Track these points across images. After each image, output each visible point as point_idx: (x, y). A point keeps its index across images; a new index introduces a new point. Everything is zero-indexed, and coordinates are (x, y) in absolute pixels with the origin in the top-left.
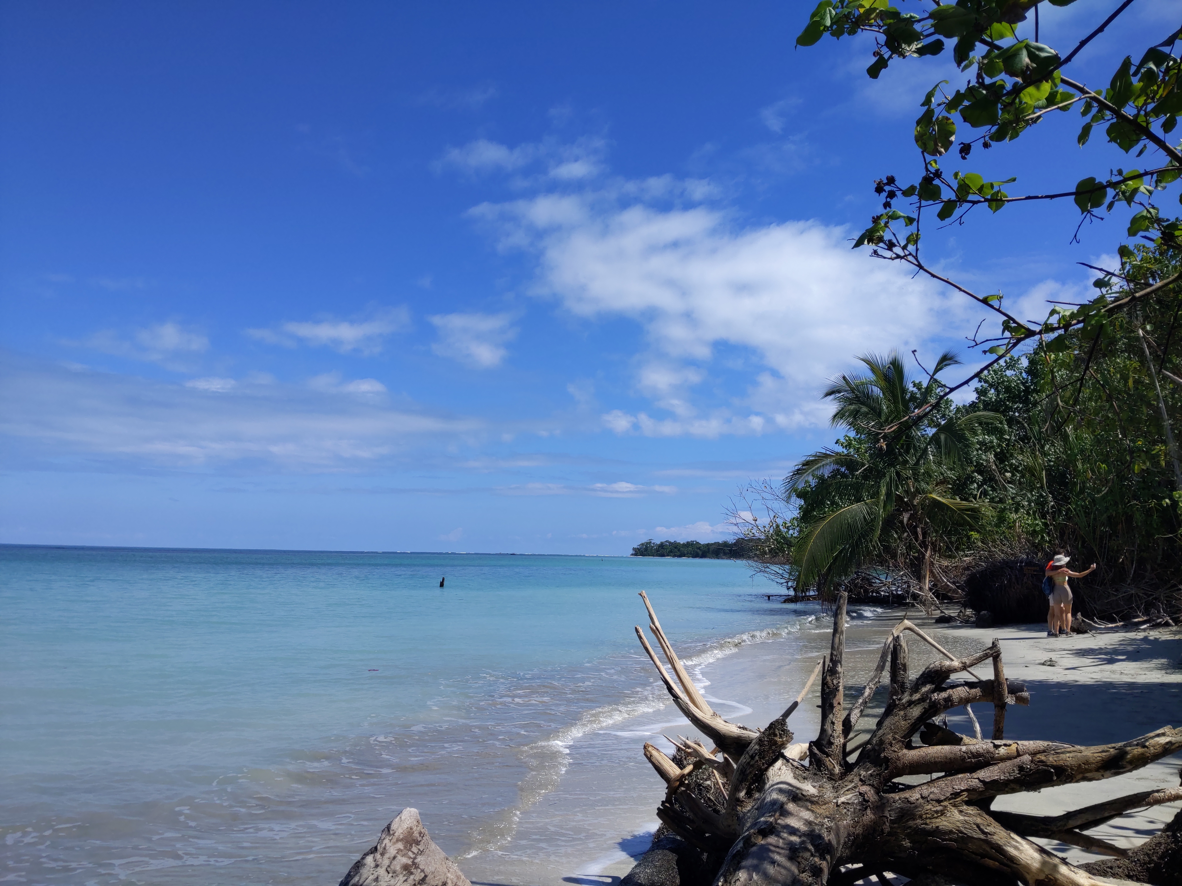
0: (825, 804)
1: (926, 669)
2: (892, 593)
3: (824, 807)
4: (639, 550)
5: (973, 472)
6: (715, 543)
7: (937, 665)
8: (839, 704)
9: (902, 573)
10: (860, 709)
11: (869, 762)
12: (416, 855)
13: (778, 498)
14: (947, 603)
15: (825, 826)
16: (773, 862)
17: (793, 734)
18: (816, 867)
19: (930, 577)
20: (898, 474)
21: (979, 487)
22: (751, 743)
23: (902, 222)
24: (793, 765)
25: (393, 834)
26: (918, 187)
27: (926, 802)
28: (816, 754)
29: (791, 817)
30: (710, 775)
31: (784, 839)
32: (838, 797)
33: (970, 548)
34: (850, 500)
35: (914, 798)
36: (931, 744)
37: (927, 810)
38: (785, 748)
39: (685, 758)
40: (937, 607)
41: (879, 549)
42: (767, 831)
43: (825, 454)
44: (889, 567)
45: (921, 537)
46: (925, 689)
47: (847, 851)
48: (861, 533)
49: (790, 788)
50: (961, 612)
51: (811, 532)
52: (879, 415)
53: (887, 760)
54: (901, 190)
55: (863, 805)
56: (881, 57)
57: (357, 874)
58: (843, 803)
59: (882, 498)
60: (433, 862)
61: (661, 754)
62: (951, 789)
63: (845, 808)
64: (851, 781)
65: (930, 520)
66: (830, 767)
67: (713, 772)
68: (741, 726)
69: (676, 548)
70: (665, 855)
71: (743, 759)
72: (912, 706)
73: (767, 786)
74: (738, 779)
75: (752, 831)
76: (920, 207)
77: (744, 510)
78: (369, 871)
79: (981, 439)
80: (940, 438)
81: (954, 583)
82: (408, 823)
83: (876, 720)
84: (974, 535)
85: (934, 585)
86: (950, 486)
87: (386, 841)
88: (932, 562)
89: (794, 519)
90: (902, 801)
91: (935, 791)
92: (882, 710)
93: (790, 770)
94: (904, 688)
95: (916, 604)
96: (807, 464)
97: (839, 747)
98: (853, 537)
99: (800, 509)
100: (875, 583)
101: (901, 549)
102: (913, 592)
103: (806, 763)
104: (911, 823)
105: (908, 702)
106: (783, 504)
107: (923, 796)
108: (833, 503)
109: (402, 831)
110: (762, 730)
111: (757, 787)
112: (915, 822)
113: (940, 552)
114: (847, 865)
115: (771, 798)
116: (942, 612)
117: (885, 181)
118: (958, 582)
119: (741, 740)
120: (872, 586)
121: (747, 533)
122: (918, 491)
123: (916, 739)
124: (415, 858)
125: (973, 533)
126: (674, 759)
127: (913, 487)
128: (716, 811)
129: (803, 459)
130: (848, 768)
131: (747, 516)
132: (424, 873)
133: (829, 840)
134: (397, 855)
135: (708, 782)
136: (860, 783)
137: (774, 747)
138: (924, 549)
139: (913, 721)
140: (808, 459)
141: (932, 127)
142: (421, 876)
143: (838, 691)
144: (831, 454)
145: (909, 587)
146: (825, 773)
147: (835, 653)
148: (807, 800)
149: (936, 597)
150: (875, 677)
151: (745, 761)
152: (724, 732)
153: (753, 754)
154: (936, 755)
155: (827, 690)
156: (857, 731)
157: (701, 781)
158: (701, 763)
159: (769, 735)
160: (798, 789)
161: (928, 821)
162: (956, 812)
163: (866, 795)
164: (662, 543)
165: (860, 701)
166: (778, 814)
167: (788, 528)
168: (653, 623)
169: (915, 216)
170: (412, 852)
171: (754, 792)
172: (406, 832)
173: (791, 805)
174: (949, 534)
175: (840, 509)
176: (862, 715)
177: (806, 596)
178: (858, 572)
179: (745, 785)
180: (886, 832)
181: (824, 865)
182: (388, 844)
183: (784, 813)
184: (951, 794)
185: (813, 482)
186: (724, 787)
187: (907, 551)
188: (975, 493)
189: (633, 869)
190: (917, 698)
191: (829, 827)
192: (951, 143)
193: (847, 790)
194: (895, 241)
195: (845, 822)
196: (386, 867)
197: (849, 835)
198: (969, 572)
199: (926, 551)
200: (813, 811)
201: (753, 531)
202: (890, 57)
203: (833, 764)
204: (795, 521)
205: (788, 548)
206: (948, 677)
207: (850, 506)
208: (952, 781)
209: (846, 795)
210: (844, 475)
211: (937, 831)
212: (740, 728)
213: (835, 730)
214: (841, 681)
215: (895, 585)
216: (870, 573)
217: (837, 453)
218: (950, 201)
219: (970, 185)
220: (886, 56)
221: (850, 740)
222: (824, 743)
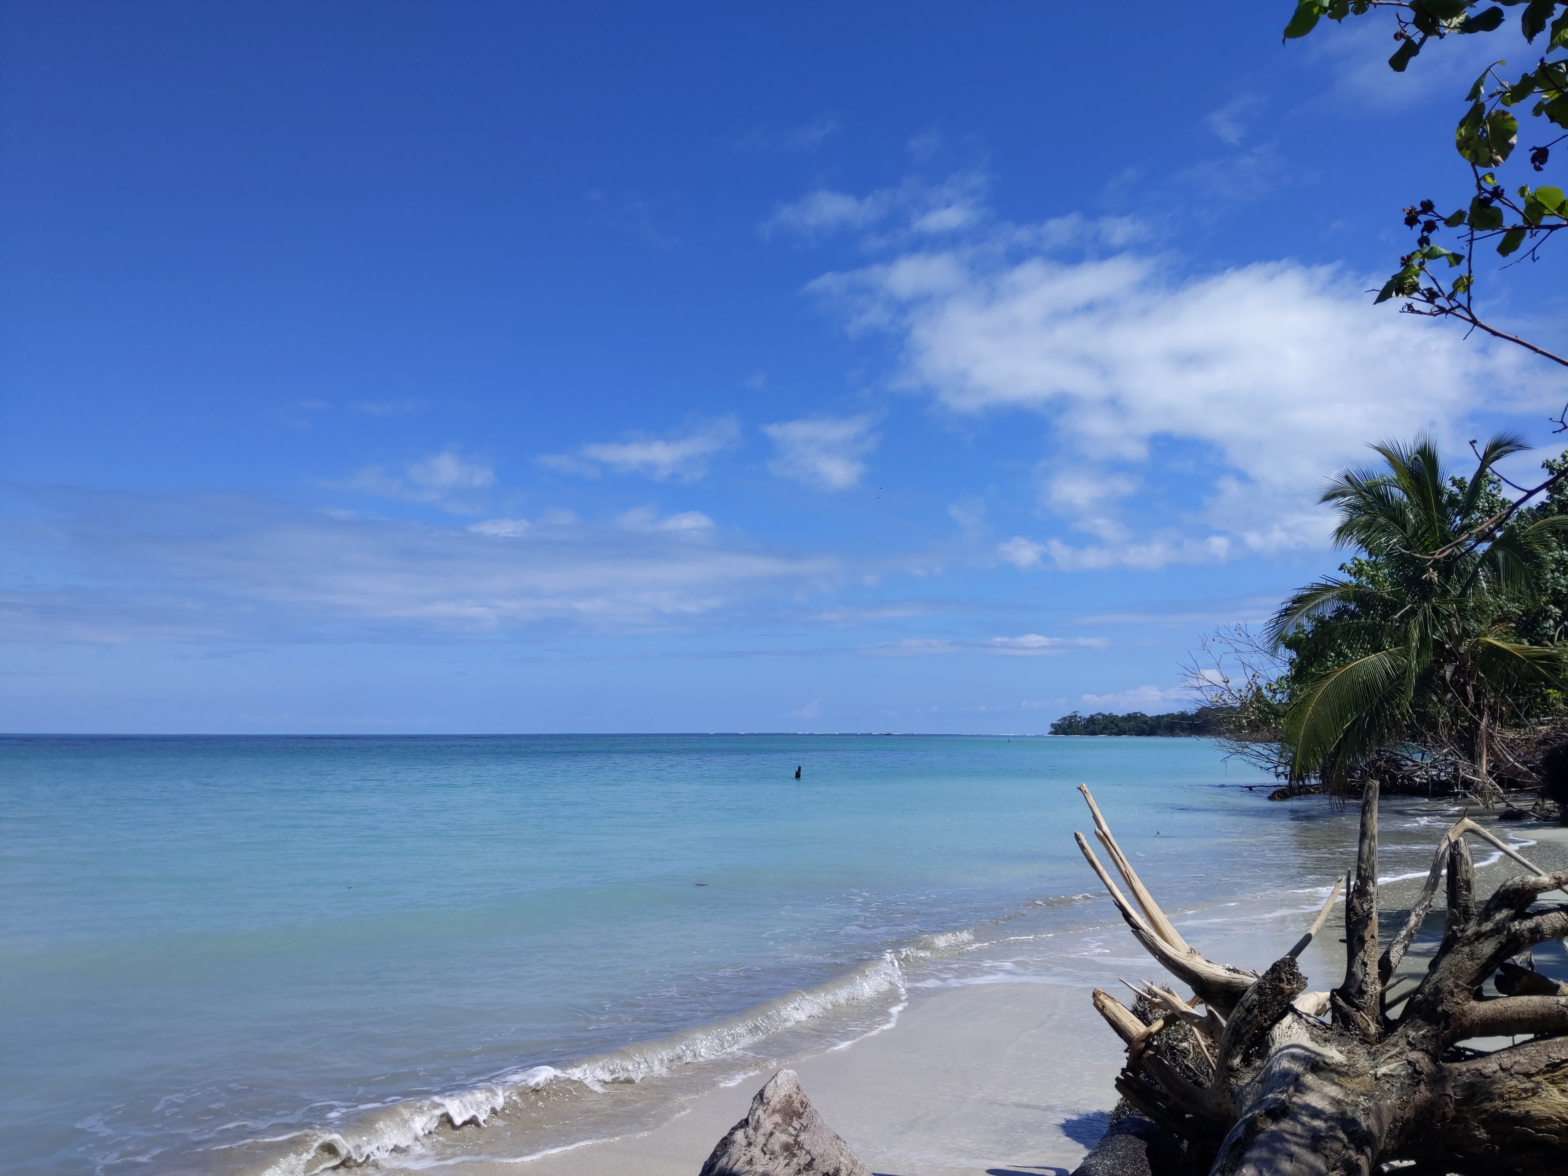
0: (1358, 1076)
1: (1501, 887)
2: (1432, 780)
3: (1357, 1080)
4: (1060, 727)
5: (1547, 603)
6: (1168, 715)
7: (1517, 882)
8: (1373, 937)
9: (1445, 751)
10: (1403, 945)
11: (1420, 1018)
12: (799, 1131)
13: (1257, 649)
14: (1516, 792)
15: (1361, 1107)
16: (1291, 1156)
17: (1307, 979)
18: (1351, 1163)
19: (1488, 756)
20: (1435, 610)
21: (1557, 624)
22: (1246, 991)
23: (1444, 261)
24: (1308, 1022)
25: (768, 1103)
26: (1468, 212)
27: (1508, 1076)
28: (1341, 1006)
29: (1312, 1094)
30: (1187, 1035)
31: (1303, 1124)
32: (1377, 1067)
33: (1547, 712)
34: (1363, 649)
35: (1490, 1070)
36: (1512, 993)
37: (1510, 1088)
38: (1294, 998)
39: (1150, 1011)
40: (1501, 798)
41: (1410, 717)
42: (1279, 1112)
43: (1326, 586)
44: (1425, 742)
45: (1472, 699)
46: (1499, 916)
47: (1393, 1142)
48: (1383, 696)
49: (1307, 1053)
50: (1537, 804)
51: (1309, 696)
52: (1404, 528)
53: (1446, 1015)
54: (1442, 219)
55: (1413, 1078)
56: (1409, 40)
57: (724, 1153)
58: (1384, 1075)
59: (1414, 644)
60: (820, 1141)
61: (1118, 1004)
62: (1546, 1058)
63: (1388, 1082)
64: (1395, 1045)
65: (1484, 674)
66: (1363, 1025)
67: (1191, 1030)
68: (1231, 968)
69: (1112, 722)
70: (1130, 1142)
71: (1235, 1013)
72: (1481, 940)
73: (1273, 1051)
74: (1229, 1041)
75: (1257, 1112)
76: (1471, 241)
77: (1208, 667)
78: (740, 1150)
79: (1557, 556)
80: (1496, 556)
81: (1524, 763)
82: (786, 1089)
83: (1428, 960)
84: (1553, 693)
85: (1493, 767)
86: (1513, 625)
87: (759, 1112)
88: (1490, 734)
89: (1282, 678)
90: (1472, 1074)
91: (1521, 1059)
92: (1433, 946)
93: (1304, 1028)
94: (1469, 914)
95: (1469, 795)
96: (1300, 600)
97: (1374, 997)
98: (1371, 702)
99: (1291, 664)
100: (1407, 765)
101: (1444, 717)
102: (1463, 777)
103: (1327, 1019)
104: (1487, 1105)
105: (1475, 934)
106: (1265, 658)
107: (1504, 1066)
108: (1339, 654)
109: (779, 1100)
110: (1260, 975)
111: (1257, 1051)
112: (1493, 1104)
113: (1502, 719)
114: (1391, 1163)
115: (1281, 1068)
116: (1508, 805)
117: (1419, 208)
118: (1530, 762)
119: (1232, 987)
120: (1402, 770)
121: (1215, 700)
122: (1466, 633)
123: (1489, 986)
124: (797, 1136)
125: (1550, 691)
126: (1135, 1011)
127: (1458, 626)
128: (1200, 1085)
129: (1294, 594)
130: (1389, 1027)
131: (1213, 675)
132: (811, 1155)
133: (1368, 1127)
134: (774, 1130)
135: (1185, 1044)
136: (1408, 1047)
137: (1279, 997)
138: (1477, 716)
139: (1485, 961)
140: (1300, 593)
141: (1481, 127)
142: (806, 1160)
143: (1371, 918)
144: (1334, 585)
145: (1456, 770)
146: (1355, 1034)
147: (1364, 866)
148: (1332, 1071)
149: (1498, 783)
150: (1424, 899)
151: (1238, 1015)
152: (1206, 975)
153: (1249, 1007)
154: (1521, 1009)
155: (1355, 919)
156: (1399, 975)
157: (1175, 1043)
158: (1174, 1017)
159: (1273, 980)
160: (1318, 1054)
161: (1513, 1103)
162: (1555, 1091)
163: (1417, 1065)
164: (1092, 717)
165: (1404, 933)
166: (1292, 1089)
167: (1274, 692)
168: (1100, 827)
169: (1465, 253)
170: (793, 1127)
171: (1253, 1058)
172: (783, 1100)
173: (1310, 1078)
174: (1515, 693)
175: (1350, 663)
176: (1406, 952)
177: (1304, 785)
178: (1380, 751)
179: (1241, 1048)
180: (1450, 1116)
181: (1363, 1161)
182: (763, 1117)
183: (1300, 1087)
184: (1547, 1066)
185: (1308, 626)
186: (1208, 1050)
187: (1452, 719)
188: (1552, 633)
189: (1085, 1159)
190: (1488, 928)
191: (1367, 1108)
192: (1512, 146)
193: (1390, 1058)
194: (1435, 289)
195: (1389, 1102)
196: (761, 1145)
197: (1395, 1120)
198: (1548, 747)
199: (1481, 718)
200: (1341, 1086)
201: (1224, 697)
202: (1423, 41)
203: (1367, 1021)
204: (1284, 682)
205: (1275, 719)
206: (1534, 899)
207: (1364, 657)
208: (1546, 1046)
209: (1389, 1064)
210: (1353, 615)
211: (1527, 1119)
212: (1229, 970)
213: (1367, 974)
214: (1374, 904)
215: (1436, 768)
216: (1398, 752)
217: (1344, 585)
218: (1515, 229)
219: (1545, 203)
220: (1416, 40)
221: (1390, 988)
222: (1353, 991)
